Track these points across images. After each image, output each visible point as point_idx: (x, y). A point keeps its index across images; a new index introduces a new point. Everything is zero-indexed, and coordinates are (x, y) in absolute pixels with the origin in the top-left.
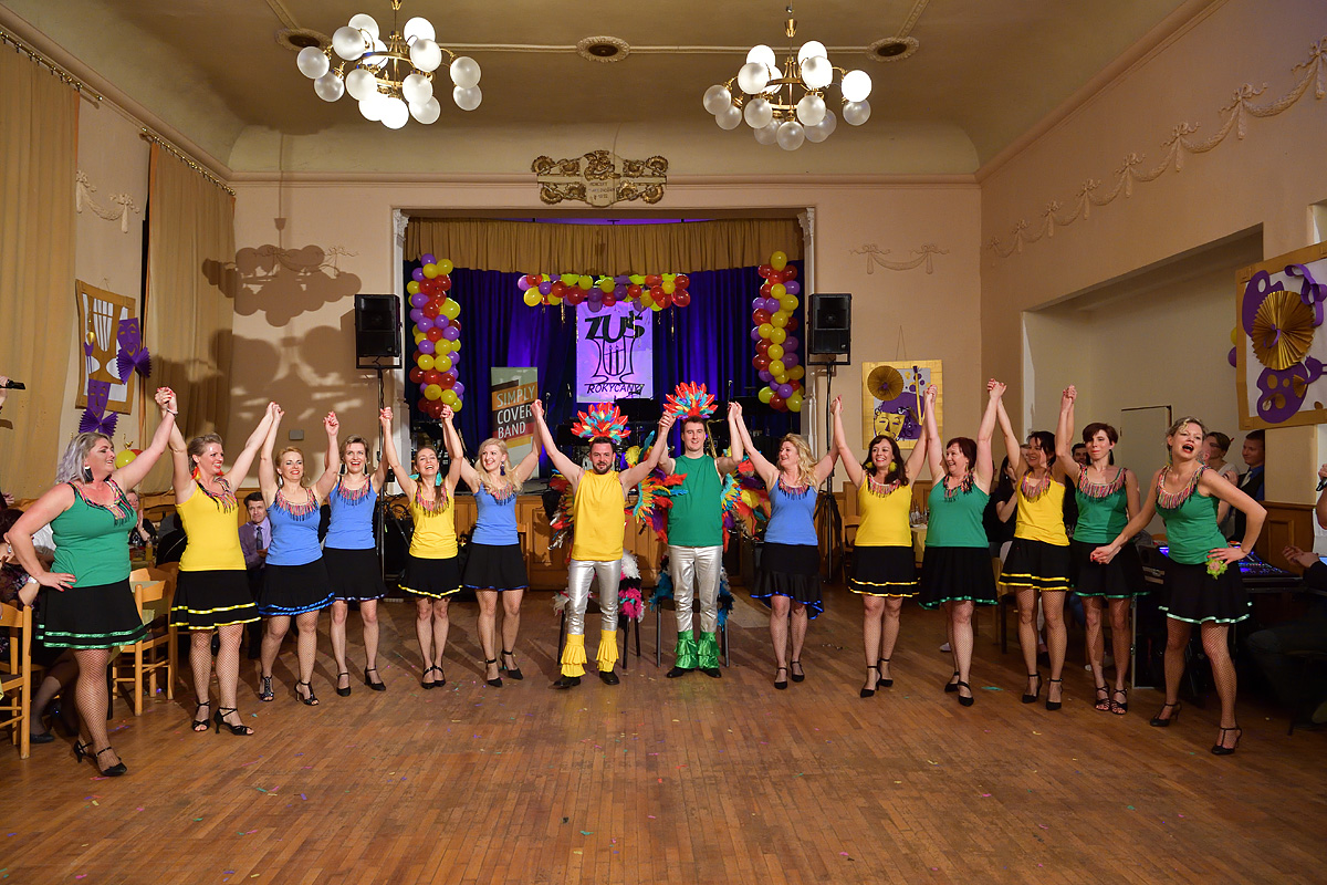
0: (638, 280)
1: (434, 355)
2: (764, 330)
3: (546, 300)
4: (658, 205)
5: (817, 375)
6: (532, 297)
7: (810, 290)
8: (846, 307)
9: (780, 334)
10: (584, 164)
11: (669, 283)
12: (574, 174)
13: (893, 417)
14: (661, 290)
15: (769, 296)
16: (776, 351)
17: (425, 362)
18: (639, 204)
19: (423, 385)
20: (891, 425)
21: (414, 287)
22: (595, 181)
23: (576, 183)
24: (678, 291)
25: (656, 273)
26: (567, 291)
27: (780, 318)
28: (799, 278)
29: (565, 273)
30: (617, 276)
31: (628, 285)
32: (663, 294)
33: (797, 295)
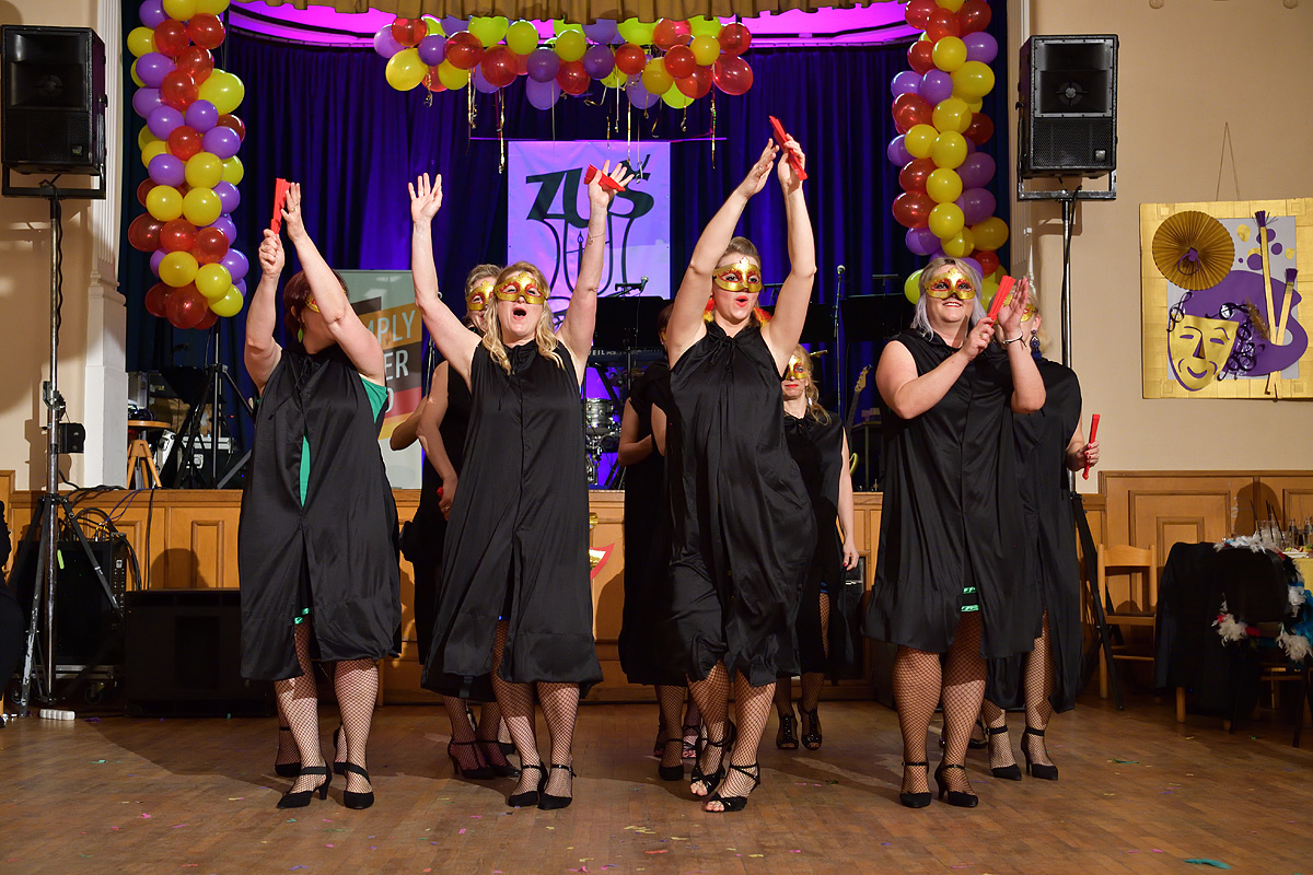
0: (637, 32)
1: (183, 188)
2: (917, 139)
3: (436, 80)
5: (1041, 231)
6: (403, 71)
7: (1020, 32)
8: (1106, 66)
9: (954, 146)
11: (705, 38)
13: (1211, 327)
14: (688, 54)
15: (933, 66)
16: (944, 183)
17: (161, 201)
19: (158, 254)
20: (1207, 345)
21: (142, 40)
24: (726, 59)
25: (678, 15)
26: (478, 56)
27: (955, 113)
28: (997, 26)
29: (477, 15)
30: (591, 22)
31: (616, 47)
32: (693, 65)
33: (992, 65)
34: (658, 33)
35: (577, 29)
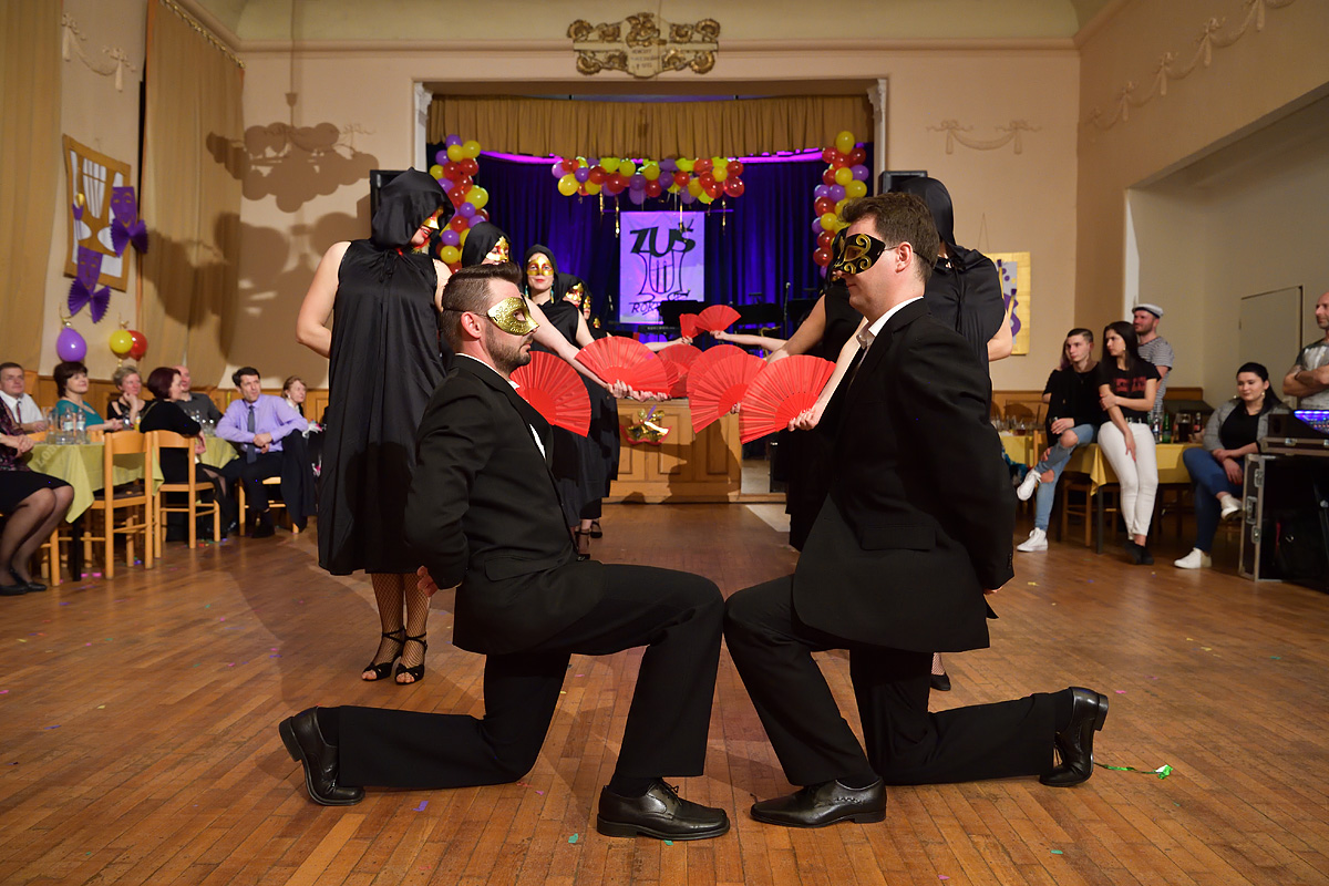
0: (685, 165)
2: (826, 220)
3: (583, 189)
4: (709, 76)
6: (567, 186)
7: (880, 167)
10: (626, 29)
11: (720, 168)
12: (615, 40)
14: (711, 176)
15: (834, 183)
17: (449, 253)
18: (687, 74)
21: (437, 172)
22: (637, 48)
23: (617, 50)
24: (730, 179)
25: (706, 156)
26: (606, 178)
28: (869, 162)
29: (604, 157)
30: (662, 160)
31: (675, 172)
32: (713, 182)
33: (865, 182)
34: (696, 165)
35: (654, 164)
